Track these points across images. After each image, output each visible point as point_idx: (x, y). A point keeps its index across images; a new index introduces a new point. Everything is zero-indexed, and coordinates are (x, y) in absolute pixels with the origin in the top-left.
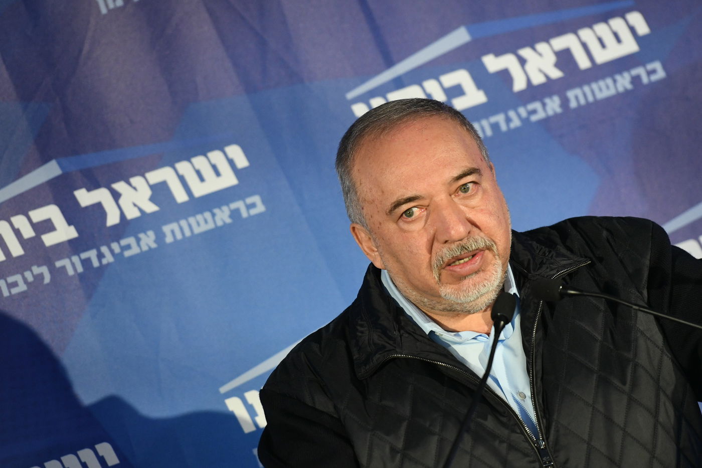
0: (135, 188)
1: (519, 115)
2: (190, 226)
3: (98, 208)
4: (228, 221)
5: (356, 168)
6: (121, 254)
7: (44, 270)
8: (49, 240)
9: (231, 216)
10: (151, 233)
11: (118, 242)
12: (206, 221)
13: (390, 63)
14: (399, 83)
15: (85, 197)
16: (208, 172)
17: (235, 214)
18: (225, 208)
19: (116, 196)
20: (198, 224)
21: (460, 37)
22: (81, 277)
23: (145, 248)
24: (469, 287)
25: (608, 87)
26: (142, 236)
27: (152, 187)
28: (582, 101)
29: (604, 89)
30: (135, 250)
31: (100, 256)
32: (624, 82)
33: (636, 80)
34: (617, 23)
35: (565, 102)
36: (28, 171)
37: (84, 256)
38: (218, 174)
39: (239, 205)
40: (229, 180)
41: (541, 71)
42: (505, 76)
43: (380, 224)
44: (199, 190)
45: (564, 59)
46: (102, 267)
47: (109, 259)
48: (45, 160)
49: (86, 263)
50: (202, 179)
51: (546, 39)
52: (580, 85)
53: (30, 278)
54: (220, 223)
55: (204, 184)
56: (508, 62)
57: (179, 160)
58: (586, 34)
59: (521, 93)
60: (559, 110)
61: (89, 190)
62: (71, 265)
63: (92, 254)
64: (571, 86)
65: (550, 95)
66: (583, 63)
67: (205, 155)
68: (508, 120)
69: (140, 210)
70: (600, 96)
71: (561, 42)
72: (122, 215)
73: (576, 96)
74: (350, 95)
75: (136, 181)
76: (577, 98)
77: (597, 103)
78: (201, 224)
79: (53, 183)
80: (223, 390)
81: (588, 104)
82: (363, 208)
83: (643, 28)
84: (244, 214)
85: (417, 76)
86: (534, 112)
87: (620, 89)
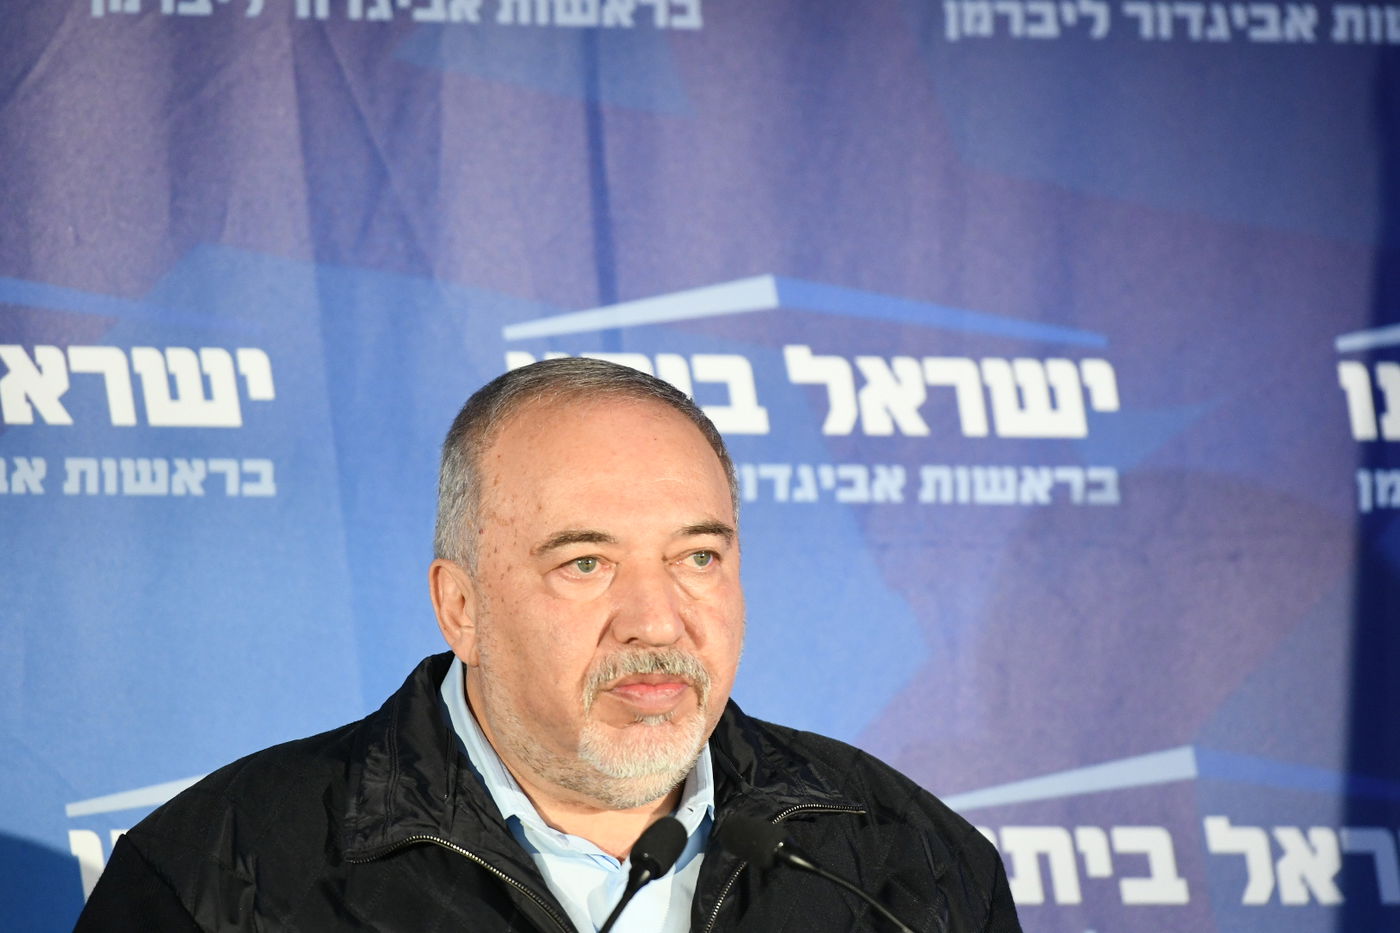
0: (39, 368)
1: (818, 481)
2: (120, 475)
4: (197, 490)
5: (494, 452)
9: (204, 484)
10: (40, 465)
12: (154, 477)
13: (608, 296)
14: (613, 340)
16: (190, 385)
17: (214, 482)
18: (199, 464)
20: (137, 477)
21: (757, 293)
23: (18, 488)
24: (638, 742)
25: (1003, 485)
26: (21, 462)
27: (73, 377)
28: (946, 496)
29: (996, 487)
32: (1036, 486)
33: (1060, 489)
34: (1061, 371)
35: (913, 485)
38: (208, 394)
39: (228, 467)
40: (225, 413)
41: (888, 411)
42: (817, 397)
43: (509, 568)
44: (162, 413)
45: (940, 404)
50: (174, 394)
51: (919, 355)
52: (952, 462)
54: (179, 490)
55: (174, 405)
56: (831, 372)
57: (142, 343)
58: (996, 370)
59: (837, 439)
60: (896, 496)
64: (934, 460)
65: (889, 462)
66: (973, 424)
67: (196, 349)
68: (795, 482)
69: (35, 412)
70: (984, 496)
71: (945, 370)
73: (938, 484)
74: (512, 332)
75: (47, 354)
76: (938, 485)
77: (973, 507)
78: (144, 478)
80: (73, 810)
81: (955, 505)
82: (481, 532)
83: (1106, 398)
84: (232, 488)
85: (654, 338)
86: (849, 484)
87: (1026, 498)
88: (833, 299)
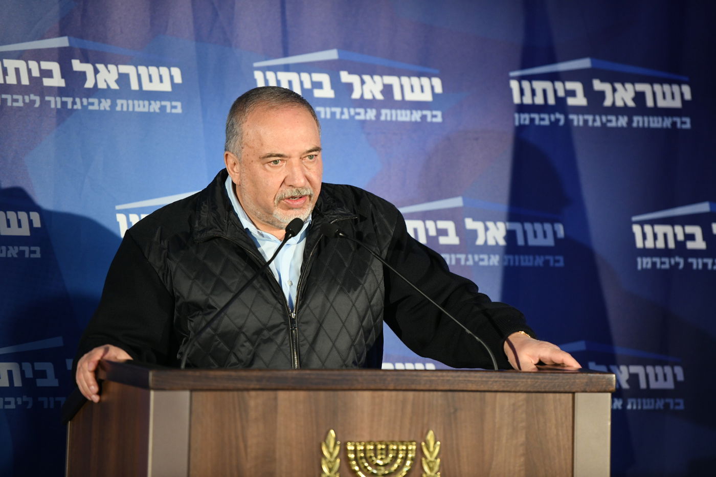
0: (109, 71)
1: (349, 113)
3: (83, 75)
4: (157, 111)
5: (246, 124)
6: (87, 107)
7: (37, 99)
8: (47, 82)
9: (160, 109)
10: (109, 101)
11: (88, 99)
13: (286, 54)
14: (287, 68)
15: (77, 65)
16: (156, 78)
18: (158, 103)
19: (96, 71)
20: (139, 106)
21: (332, 55)
22: (58, 111)
23: (102, 108)
24: (292, 215)
25: (406, 115)
26: (103, 100)
27: (120, 75)
28: (389, 118)
29: (404, 116)
30: (96, 107)
31: (74, 103)
32: (416, 116)
33: (424, 117)
34: (425, 81)
35: (378, 115)
36: (49, 38)
37: (64, 99)
38: (161, 81)
39: (167, 104)
41: (371, 92)
42: (350, 87)
44: (147, 86)
45: (387, 90)
46: (72, 110)
47: (78, 106)
48: (61, 34)
49: (64, 104)
50: (151, 81)
51: (381, 75)
52: (391, 108)
53: (27, 100)
54: (152, 110)
55: (151, 84)
56: (354, 79)
58: (405, 80)
59: (355, 100)
60: (373, 118)
61: (81, 62)
62: (55, 102)
63: (69, 100)
64: (385, 107)
65: (371, 107)
66: (397, 96)
67: (158, 67)
68: (342, 113)
69: (108, 85)
70: (400, 119)
71: (388, 80)
72: (96, 84)
74: (256, 65)
76: (386, 115)
77: (397, 122)
79: (61, 50)
81: (391, 121)
82: (242, 148)
83: (439, 89)
84: (168, 110)
85: (298, 68)
86: (359, 114)
88: (356, 57)
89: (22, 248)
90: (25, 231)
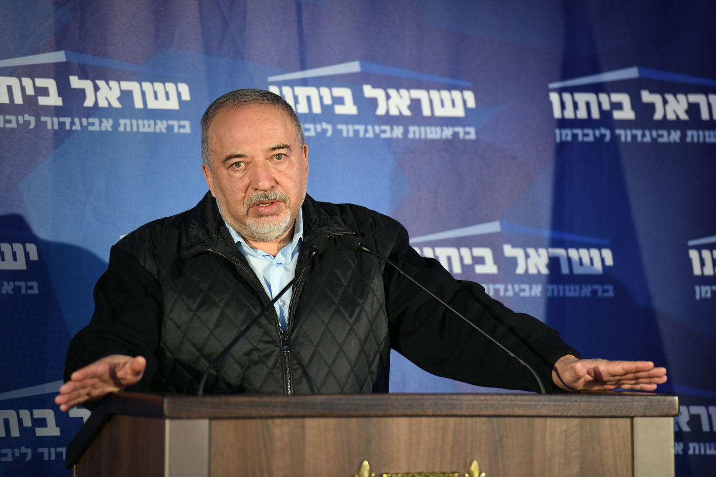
0: (110, 88)
3: (82, 92)
4: (164, 131)
5: (211, 128)
6: (87, 127)
7: (32, 119)
8: (42, 101)
9: (166, 129)
10: (111, 121)
13: (303, 68)
14: (304, 83)
15: (75, 82)
16: (162, 95)
18: (165, 122)
19: (96, 89)
20: (144, 126)
21: (353, 67)
22: (55, 132)
23: (103, 129)
24: (265, 222)
25: (436, 133)
26: (104, 120)
27: (122, 92)
28: (417, 136)
29: (434, 133)
30: (96, 128)
31: (73, 123)
32: (448, 133)
33: (456, 134)
34: (456, 95)
35: (406, 132)
36: (44, 52)
37: (62, 119)
38: (168, 98)
39: (174, 123)
41: (398, 107)
42: (374, 102)
43: (218, 168)
44: (152, 104)
45: (415, 105)
46: (71, 131)
47: (77, 127)
48: (57, 48)
49: (62, 124)
50: (156, 98)
51: (408, 88)
52: (419, 125)
53: (21, 121)
54: (158, 130)
55: (156, 102)
56: (379, 94)
57: (145, 81)
58: (434, 94)
59: (381, 116)
60: (400, 136)
61: (80, 78)
62: (51, 123)
63: (67, 120)
64: (413, 124)
65: (398, 125)
66: (426, 112)
68: (366, 131)
69: (109, 103)
70: (430, 136)
71: (417, 94)
72: (96, 102)
74: (269, 79)
76: (414, 132)
77: (426, 140)
79: (57, 66)
81: (420, 139)
82: (209, 155)
83: (471, 103)
84: (176, 130)
86: (384, 132)
87: (444, 137)
88: (378, 69)
89: (17, 283)
90: (21, 265)
